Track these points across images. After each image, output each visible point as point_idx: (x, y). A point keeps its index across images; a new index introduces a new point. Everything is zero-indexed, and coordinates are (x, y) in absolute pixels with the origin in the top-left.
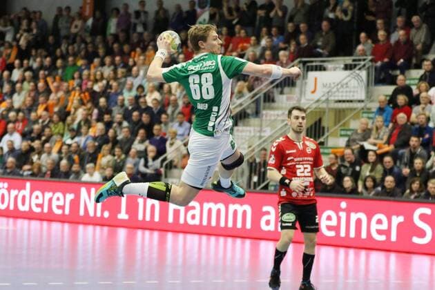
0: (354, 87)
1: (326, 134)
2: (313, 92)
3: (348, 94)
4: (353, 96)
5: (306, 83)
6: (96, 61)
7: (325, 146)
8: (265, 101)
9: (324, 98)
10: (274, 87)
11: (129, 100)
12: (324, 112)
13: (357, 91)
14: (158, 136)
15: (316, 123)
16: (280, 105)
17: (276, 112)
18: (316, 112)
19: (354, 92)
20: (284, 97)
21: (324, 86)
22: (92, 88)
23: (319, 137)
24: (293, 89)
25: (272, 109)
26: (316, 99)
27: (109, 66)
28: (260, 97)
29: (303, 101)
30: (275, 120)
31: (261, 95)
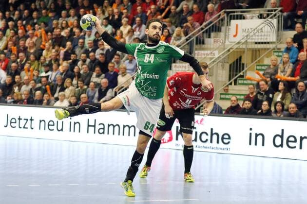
0: (267, 32)
1: (245, 69)
2: (235, 36)
3: (262, 37)
4: (267, 39)
5: (229, 29)
6: (64, 13)
7: (245, 78)
8: (197, 44)
9: (243, 41)
10: (203, 32)
11: (89, 43)
12: (244, 52)
13: (270, 35)
14: (112, 72)
15: (237, 60)
16: (209, 46)
17: (206, 52)
18: (237, 51)
19: (267, 35)
20: (212, 40)
21: (244, 31)
22: (60, 34)
23: (240, 72)
24: (219, 33)
25: (203, 49)
26: (238, 41)
27: (73, 17)
28: (193, 40)
29: (227, 43)
30: (205, 58)
31: (194, 38)
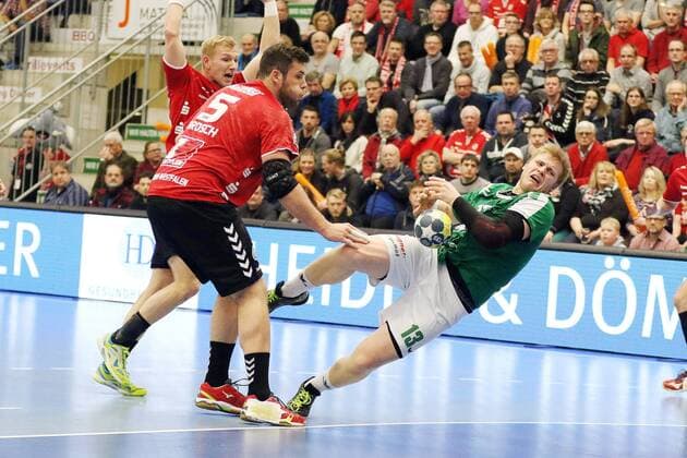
0: (198, 18)
1: (145, 103)
2: (122, 25)
3: (186, 30)
4: (196, 34)
5: (109, 7)
7: (143, 124)
8: (32, 39)
9: (141, 37)
10: (50, 13)
12: (142, 63)
13: (203, 26)
15: (126, 82)
16: (61, 46)
17: (53, 60)
18: (127, 61)
19: (197, 26)
20: (69, 32)
21: (143, 13)
23: (132, 109)
24: (85, 17)
25: (47, 53)
26: (128, 38)
28: (24, 30)
29: (104, 41)
30: (52, 73)
31: (27, 26)
